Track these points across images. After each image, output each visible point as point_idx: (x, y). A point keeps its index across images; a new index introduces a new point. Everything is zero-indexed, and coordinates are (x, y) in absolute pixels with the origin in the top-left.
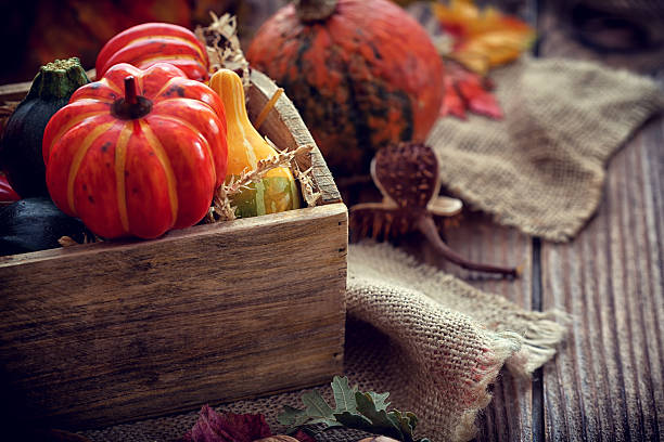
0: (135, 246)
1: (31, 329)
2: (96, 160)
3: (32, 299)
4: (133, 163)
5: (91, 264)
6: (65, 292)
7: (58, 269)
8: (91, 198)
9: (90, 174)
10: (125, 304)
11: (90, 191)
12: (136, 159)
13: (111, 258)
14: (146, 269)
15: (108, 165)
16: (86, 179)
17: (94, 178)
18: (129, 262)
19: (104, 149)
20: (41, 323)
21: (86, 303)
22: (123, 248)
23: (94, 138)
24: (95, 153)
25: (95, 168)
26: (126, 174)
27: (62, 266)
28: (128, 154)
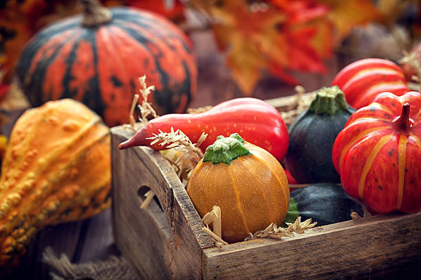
0: (401, 218)
1: (330, 276)
2: (385, 161)
3: (334, 256)
4: (411, 163)
5: (372, 231)
6: (355, 251)
7: (351, 235)
8: (380, 187)
9: (381, 171)
10: (390, 257)
11: (380, 183)
12: (413, 161)
13: (386, 226)
14: (405, 234)
15: (394, 165)
16: (377, 174)
17: (384, 174)
18: (395, 229)
19: (390, 154)
20: (337, 271)
21: (366, 257)
22: (393, 220)
23: (381, 146)
24: (384, 156)
25: (384, 167)
26: (406, 170)
27: (354, 233)
28: (407, 157)
